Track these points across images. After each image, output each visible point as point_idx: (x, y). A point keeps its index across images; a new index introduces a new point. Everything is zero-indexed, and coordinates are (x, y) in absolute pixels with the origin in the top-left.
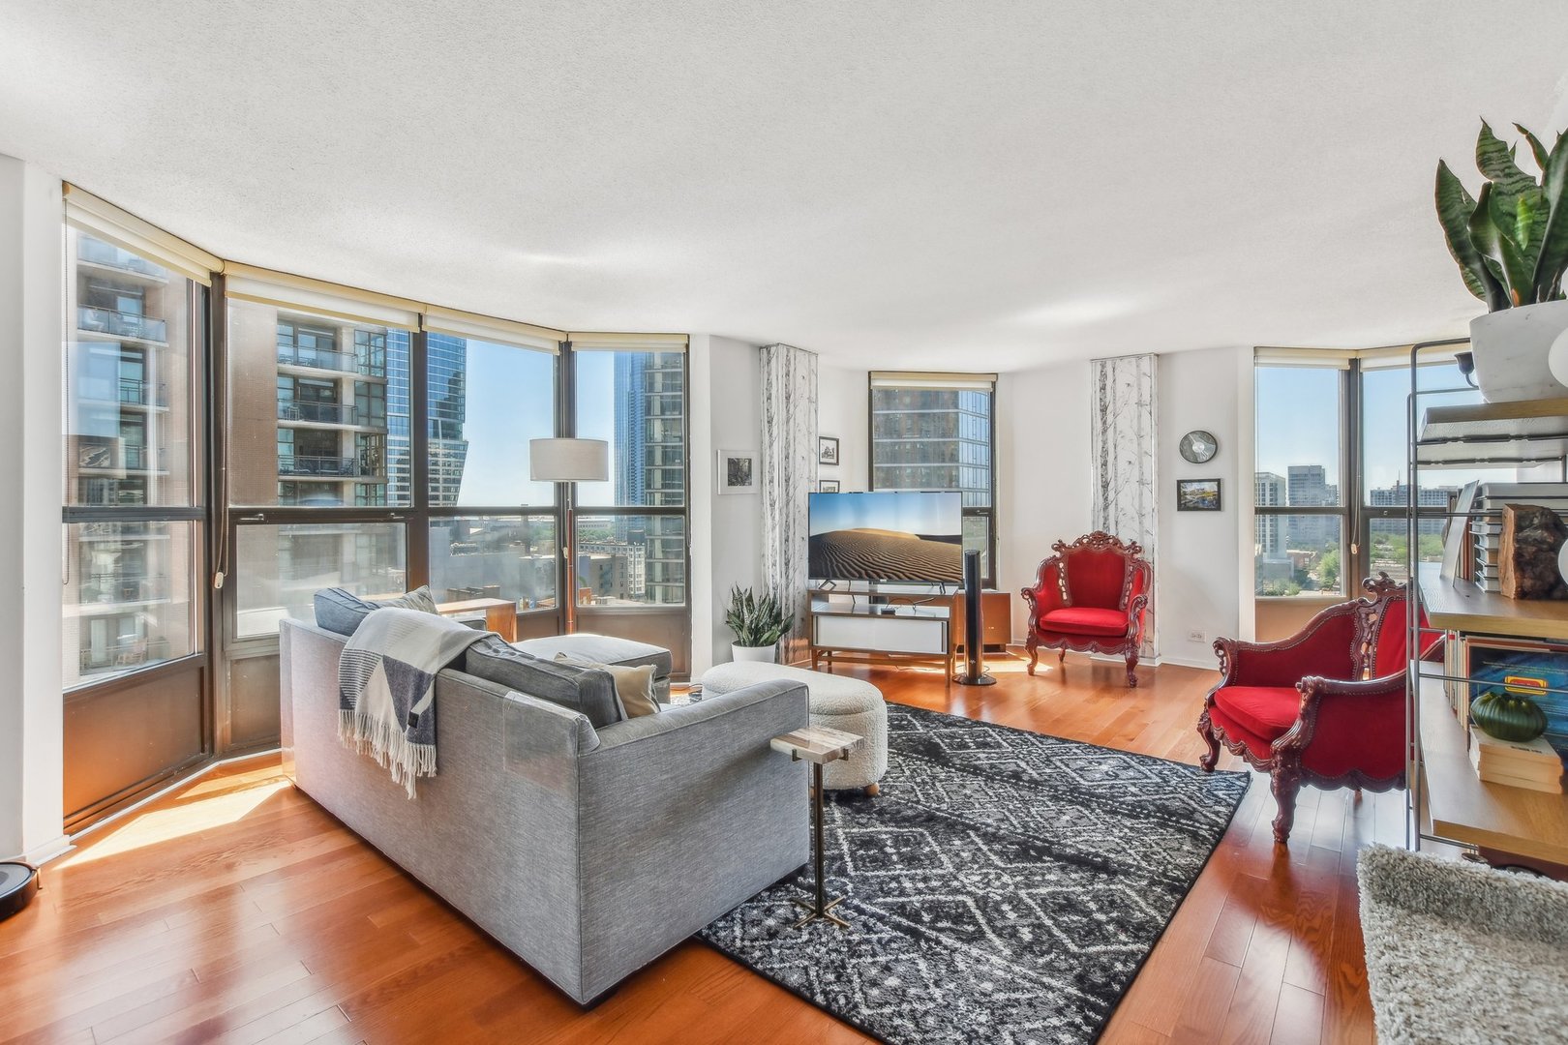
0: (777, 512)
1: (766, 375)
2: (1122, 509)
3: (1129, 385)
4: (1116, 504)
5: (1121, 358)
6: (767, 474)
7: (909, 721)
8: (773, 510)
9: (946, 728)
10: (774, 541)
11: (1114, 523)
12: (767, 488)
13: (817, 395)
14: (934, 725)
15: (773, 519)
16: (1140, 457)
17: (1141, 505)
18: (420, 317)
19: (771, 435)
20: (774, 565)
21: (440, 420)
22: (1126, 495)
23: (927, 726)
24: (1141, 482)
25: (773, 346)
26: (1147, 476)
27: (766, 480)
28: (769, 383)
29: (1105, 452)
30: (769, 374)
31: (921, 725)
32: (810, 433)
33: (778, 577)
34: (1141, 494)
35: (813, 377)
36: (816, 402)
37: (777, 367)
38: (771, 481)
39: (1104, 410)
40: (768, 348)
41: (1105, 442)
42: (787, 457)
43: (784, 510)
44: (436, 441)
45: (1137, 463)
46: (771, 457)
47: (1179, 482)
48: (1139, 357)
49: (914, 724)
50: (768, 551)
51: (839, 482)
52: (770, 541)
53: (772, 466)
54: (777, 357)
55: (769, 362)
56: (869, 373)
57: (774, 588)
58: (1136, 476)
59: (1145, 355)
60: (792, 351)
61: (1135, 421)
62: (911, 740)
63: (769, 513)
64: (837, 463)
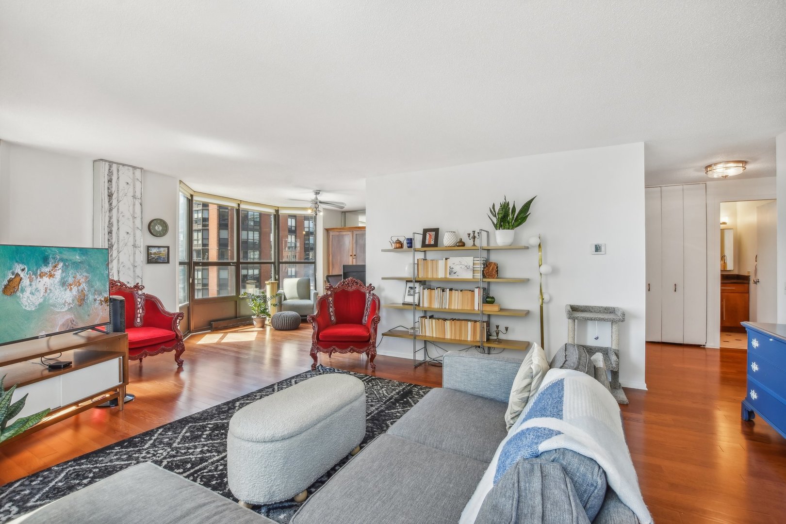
2: (122, 263)
3: (128, 183)
4: (118, 260)
5: (124, 165)
11: (117, 272)
16: (134, 230)
17: (134, 261)
22: (125, 254)
24: (134, 246)
26: (138, 243)
29: (110, 224)
34: (135, 254)
39: (110, 196)
41: (110, 218)
45: (132, 234)
47: (148, 247)
48: (135, 168)
58: (131, 242)
59: (138, 168)
61: (131, 207)
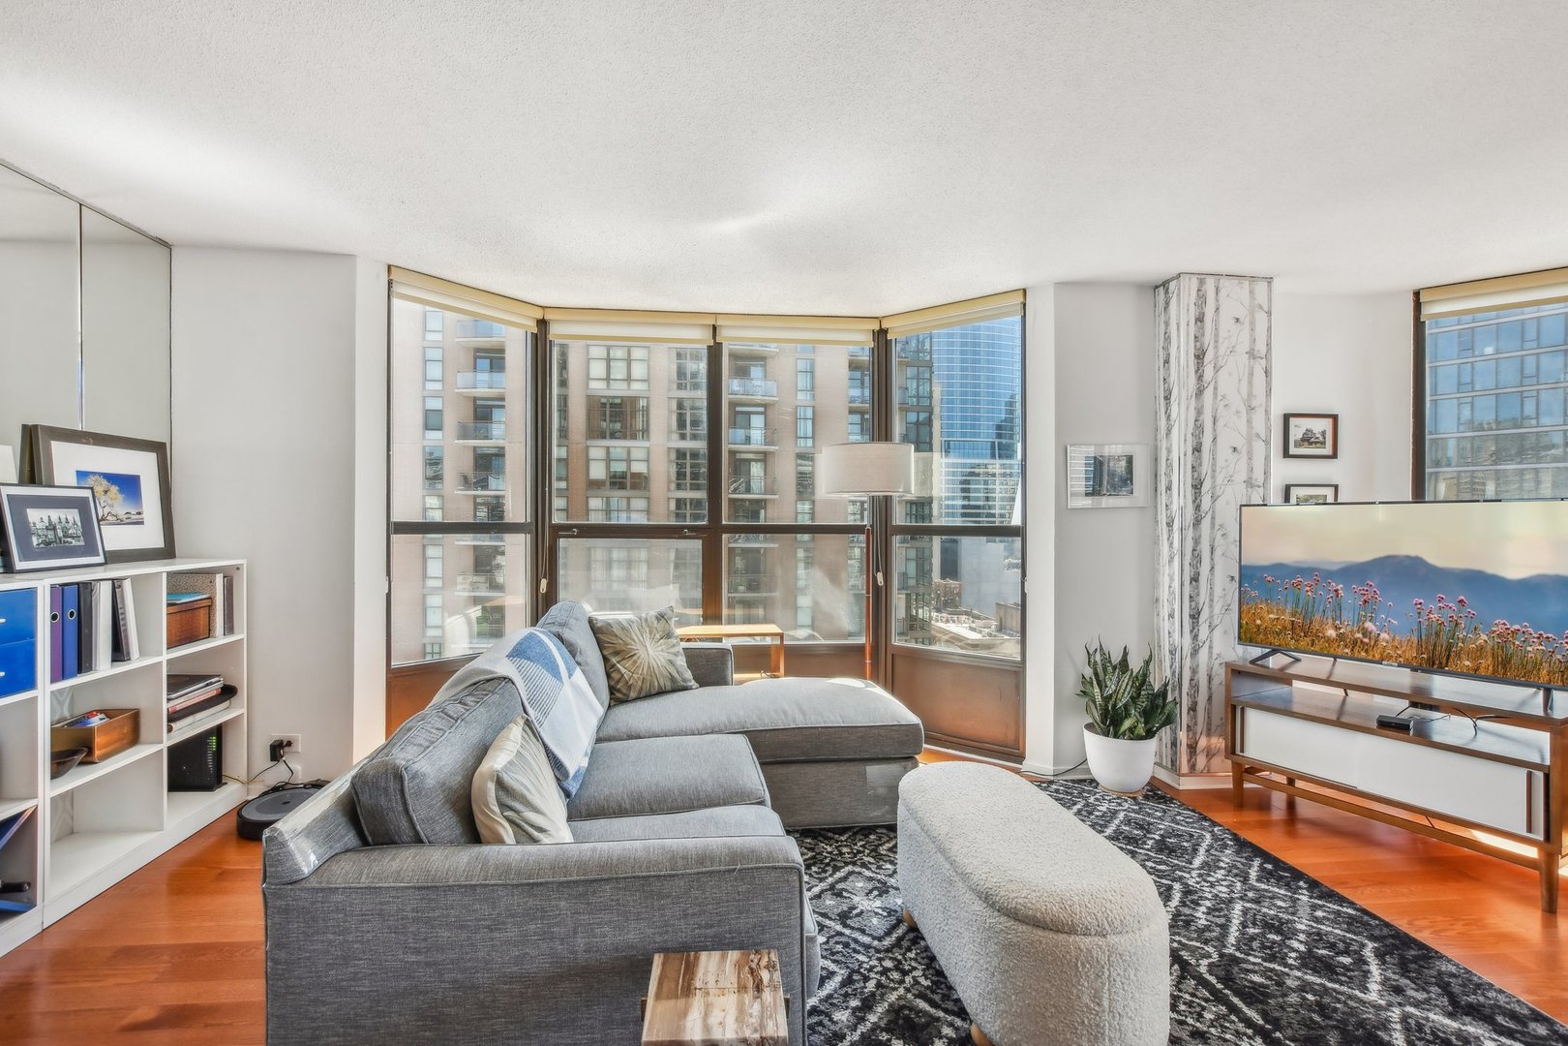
0: (1176, 535)
1: (1163, 326)
6: (1163, 476)
7: (1361, 961)
8: (1170, 531)
9: (1451, 1015)
10: (1172, 579)
12: (1163, 499)
13: (1269, 344)
14: (1421, 996)
15: (1171, 545)
18: (714, 328)
19: (1168, 418)
20: (1171, 616)
21: (997, 441)
23: (1398, 990)
25: (1173, 279)
27: (1162, 487)
28: (1167, 339)
30: (1167, 324)
31: (1385, 982)
32: (1251, 409)
33: (1176, 635)
35: (1261, 318)
36: (1268, 356)
37: (1182, 310)
38: (1169, 488)
40: (1165, 284)
42: (1197, 449)
43: (1190, 534)
44: (993, 461)
46: (1169, 451)
49: (1366, 974)
50: (1164, 595)
51: (1336, 487)
52: (1167, 580)
53: (1169, 466)
54: (1178, 295)
55: (1167, 304)
56: (1417, 294)
57: (1171, 652)
60: (1210, 284)
62: (1321, 1008)
63: (1165, 536)
64: (1334, 456)
